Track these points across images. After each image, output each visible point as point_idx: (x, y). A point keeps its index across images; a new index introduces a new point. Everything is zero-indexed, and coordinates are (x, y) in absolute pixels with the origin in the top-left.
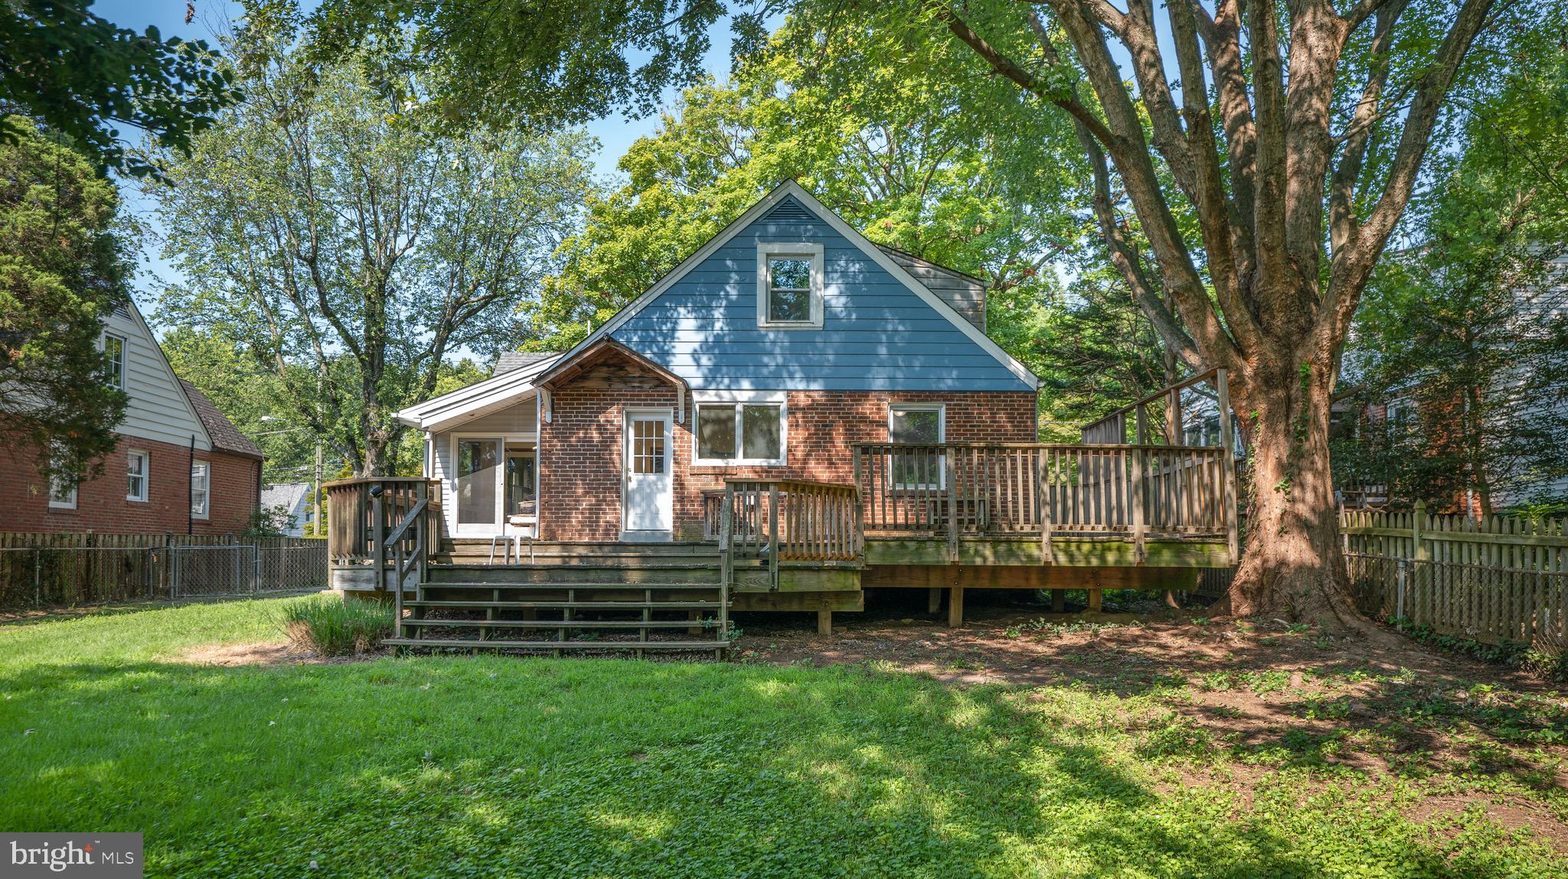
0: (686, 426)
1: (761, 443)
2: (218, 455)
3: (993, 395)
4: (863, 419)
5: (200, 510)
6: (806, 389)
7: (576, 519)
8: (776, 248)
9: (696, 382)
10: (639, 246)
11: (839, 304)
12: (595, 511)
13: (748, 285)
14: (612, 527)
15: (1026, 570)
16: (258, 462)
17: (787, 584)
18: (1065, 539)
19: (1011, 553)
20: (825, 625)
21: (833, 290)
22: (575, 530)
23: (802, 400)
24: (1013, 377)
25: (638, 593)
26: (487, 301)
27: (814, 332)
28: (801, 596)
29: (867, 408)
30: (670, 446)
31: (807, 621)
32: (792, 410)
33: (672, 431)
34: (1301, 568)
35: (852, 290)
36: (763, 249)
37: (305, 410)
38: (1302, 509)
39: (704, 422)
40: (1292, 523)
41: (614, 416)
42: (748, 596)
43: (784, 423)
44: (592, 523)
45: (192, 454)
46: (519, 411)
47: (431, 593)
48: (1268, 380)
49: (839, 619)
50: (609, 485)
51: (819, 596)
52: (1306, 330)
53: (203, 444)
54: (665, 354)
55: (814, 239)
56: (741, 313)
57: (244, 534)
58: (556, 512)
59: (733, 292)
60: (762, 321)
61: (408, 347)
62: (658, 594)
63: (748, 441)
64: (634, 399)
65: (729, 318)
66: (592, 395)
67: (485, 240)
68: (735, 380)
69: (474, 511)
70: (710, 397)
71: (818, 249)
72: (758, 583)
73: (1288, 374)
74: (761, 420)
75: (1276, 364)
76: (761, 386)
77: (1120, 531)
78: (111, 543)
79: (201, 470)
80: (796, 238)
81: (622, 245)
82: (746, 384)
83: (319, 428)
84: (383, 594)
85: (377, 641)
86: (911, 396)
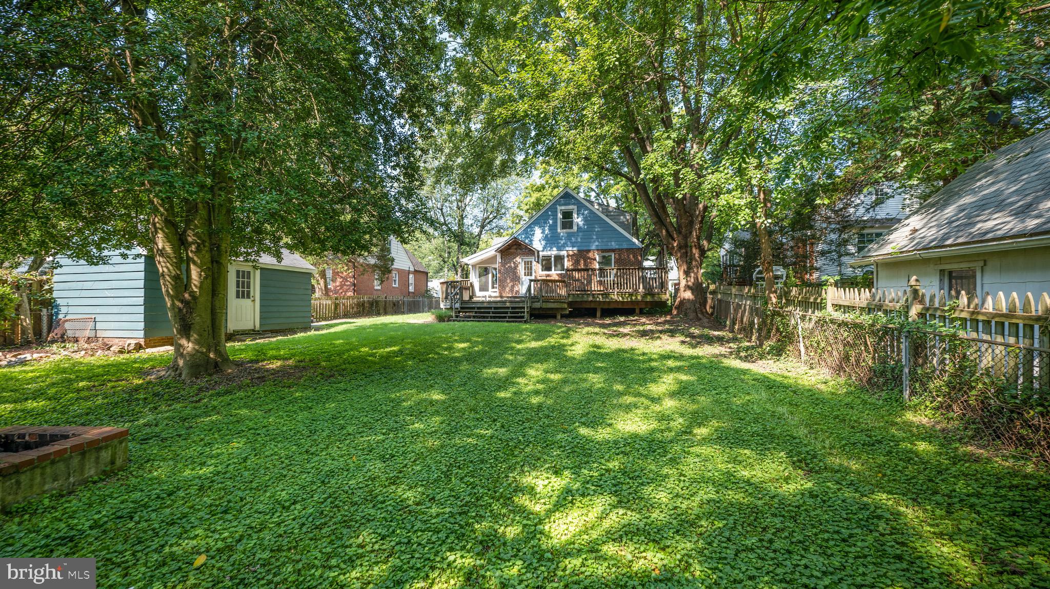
0: (538, 262)
1: (559, 267)
2: (416, 272)
3: (628, 250)
4: (589, 258)
5: (411, 289)
6: (571, 250)
7: (507, 289)
8: (563, 208)
9: (540, 249)
10: (538, 199)
11: (581, 223)
12: (513, 287)
13: (555, 220)
14: (517, 292)
15: (609, 302)
16: (427, 273)
17: (545, 306)
18: (621, 294)
19: (607, 297)
20: (559, 317)
21: (580, 219)
22: (507, 294)
23: (571, 253)
24: (634, 244)
25: (508, 308)
26: (495, 217)
27: (574, 233)
28: (552, 309)
29: (591, 255)
30: (534, 268)
31: (554, 317)
32: (568, 256)
33: (534, 263)
34: (689, 300)
35: (585, 219)
36: (559, 208)
37: (440, 256)
38: (690, 283)
39: (543, 260)
40: (688, 287)
41: (518, 259)
42: (535, 309)
43: (566, 260)
44: (512, 290)
45: (409, 272)
46: (492, 259)
47: (462, 308)
48: (680, 247)
49: (563, 316)
50: (516, 279)
51: (557, 309)
52: (691, 233)
53: (412, 269)
54: (531, 241)
55: (574, 204)
56: (553, 228)
57: (423, 296)
58: (502, 287)
59: (551, 222)
60: (559, 230)
61: (472, 234)
62: (513, 308)
63: (555, 266)
64: (524, 254)
65: (550, 230)
66: (512, 254)
67: (494, 197)
68: (551, 248)
69: (483, 288)
70: (545, 253)
71: (575, 207)
72: (537, 305)
73: (686, 246)
74: (559, 259)
75: (683, 242)
76: (559, 249)
77: (636, 290)
78: (390, 298)
79: (411, 276)
80: (569, 204)
81: (533, 199)
82: (555, 249)
83: (445, 262)
84: (451, 308)
85: (449, 319)
86: (603, 251)
